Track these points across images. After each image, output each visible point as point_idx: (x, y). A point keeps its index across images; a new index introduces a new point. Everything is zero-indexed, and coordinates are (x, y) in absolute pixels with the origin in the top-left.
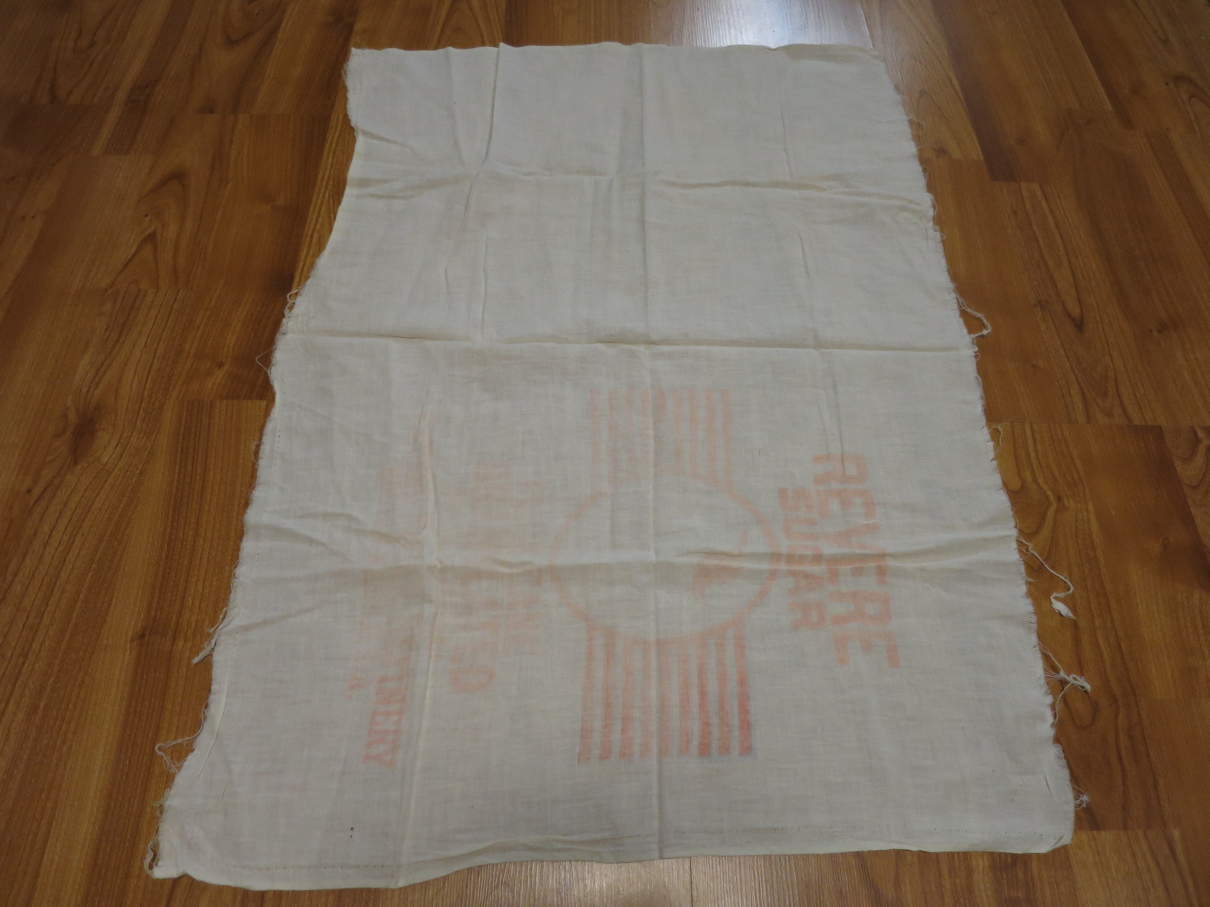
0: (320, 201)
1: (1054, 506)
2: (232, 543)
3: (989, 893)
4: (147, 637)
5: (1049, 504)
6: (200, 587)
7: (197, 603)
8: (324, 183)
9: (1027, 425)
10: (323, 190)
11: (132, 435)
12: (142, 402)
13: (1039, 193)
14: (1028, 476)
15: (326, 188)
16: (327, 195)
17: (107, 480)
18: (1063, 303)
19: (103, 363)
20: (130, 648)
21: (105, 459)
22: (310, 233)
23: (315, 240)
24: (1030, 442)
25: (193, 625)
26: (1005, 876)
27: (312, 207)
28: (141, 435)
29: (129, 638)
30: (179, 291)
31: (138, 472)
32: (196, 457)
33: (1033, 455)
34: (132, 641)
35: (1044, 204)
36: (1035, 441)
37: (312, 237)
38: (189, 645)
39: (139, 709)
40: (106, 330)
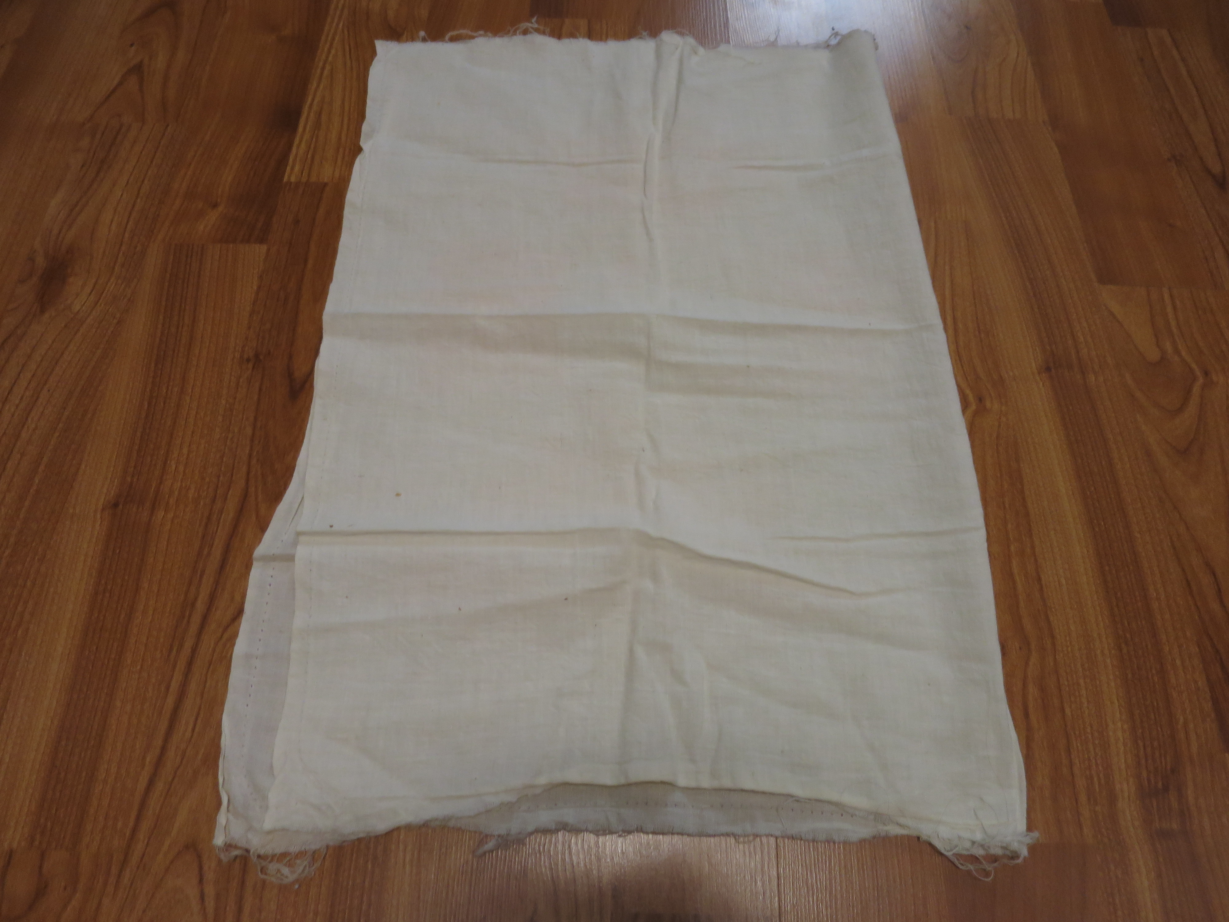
0: (332, 31)
1: (1201, 380)
2: (224, 402)
3: (1137, 823)
4: (121, 506)
5: (1195, 379)
6: (185, 451)
7: (181, 468)
8: (338, 13)
9: (1166, 291)
10: (336, 20)
11: (109, 280)
12: (121, 245)
13: (1168, 40)
14: (1168, 346)
15: (340, 17)
16: (341, 25)
17: (78, 330)
18: (1201, 159)
19: (78, 202)
20: (101, 518)
21: (77, 307)
22: (321, 64)
23: (326, 72)
24: (1169, 309)
25: (176, 493)
26: (1155, 804)
27: (323, 38)
28: (120, 281)
29: (100, 506)
30: (168, 126)
31: (115, 321)
32: (183, 305)
33: (1173, 323)
34: (103, 509)
35: (1175, 52)
36: (1175, 308)
37: (323, 69)
38: (170, 515)
39: (109, 587)
40: (83, 166)
